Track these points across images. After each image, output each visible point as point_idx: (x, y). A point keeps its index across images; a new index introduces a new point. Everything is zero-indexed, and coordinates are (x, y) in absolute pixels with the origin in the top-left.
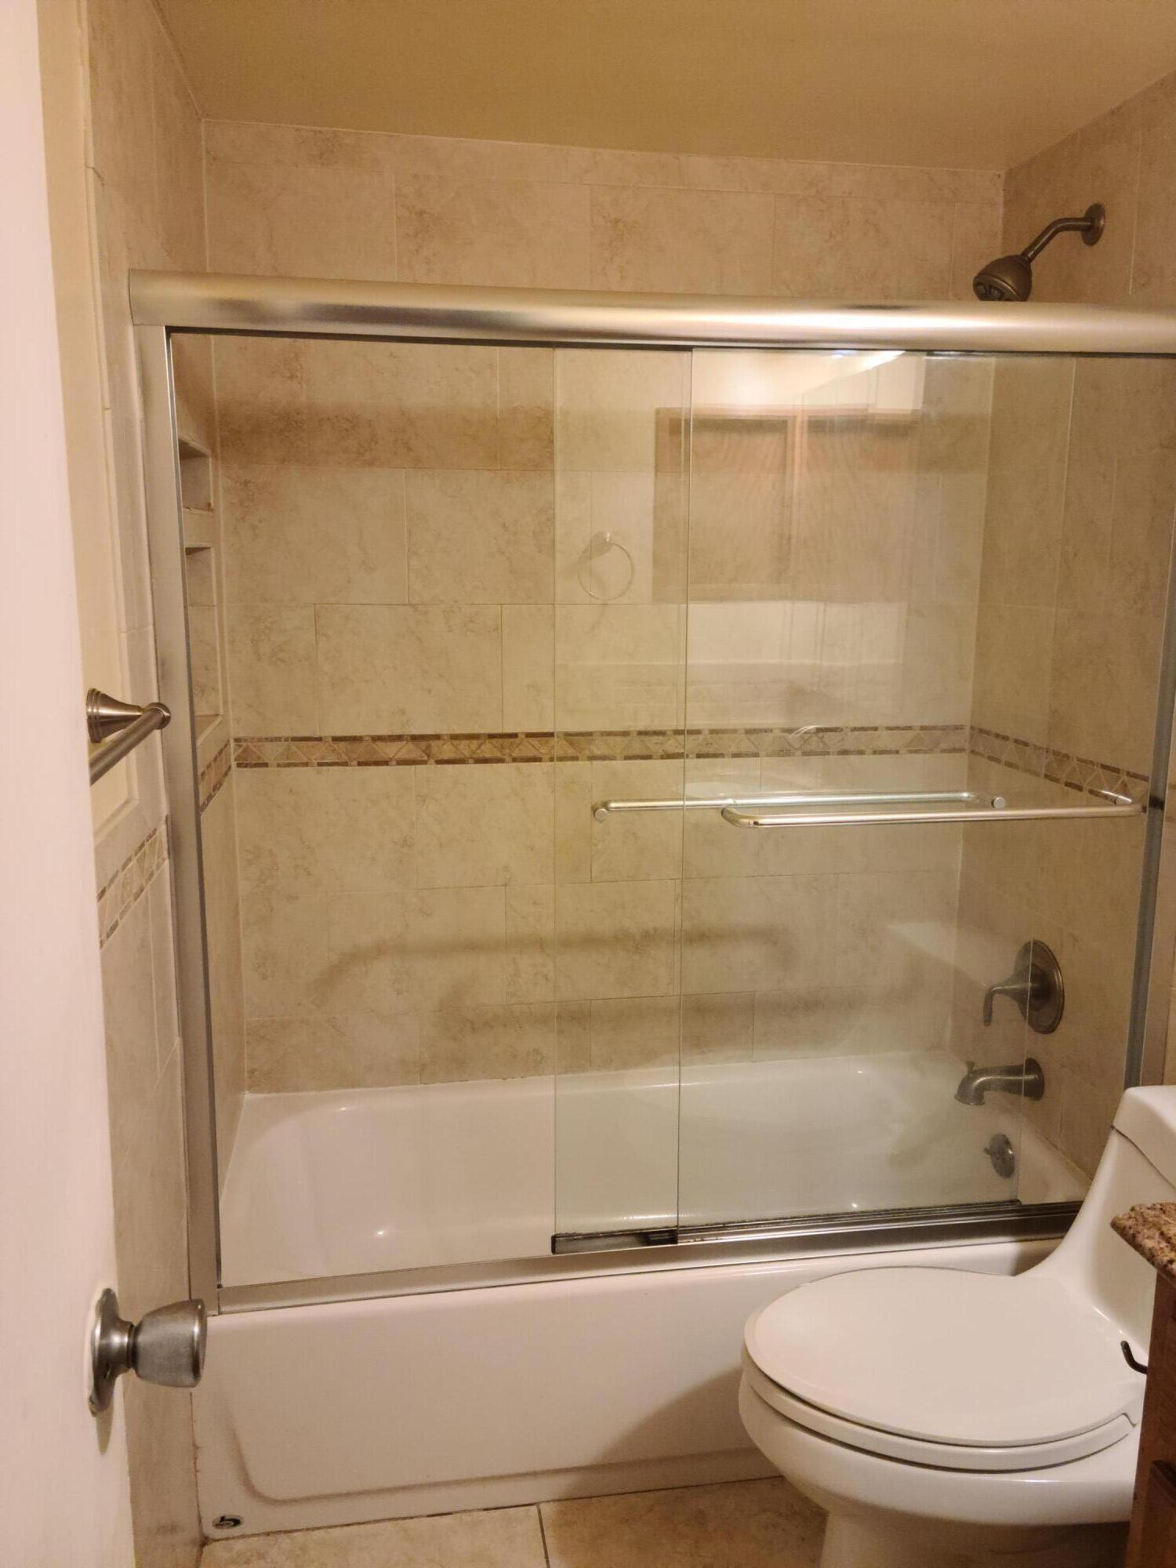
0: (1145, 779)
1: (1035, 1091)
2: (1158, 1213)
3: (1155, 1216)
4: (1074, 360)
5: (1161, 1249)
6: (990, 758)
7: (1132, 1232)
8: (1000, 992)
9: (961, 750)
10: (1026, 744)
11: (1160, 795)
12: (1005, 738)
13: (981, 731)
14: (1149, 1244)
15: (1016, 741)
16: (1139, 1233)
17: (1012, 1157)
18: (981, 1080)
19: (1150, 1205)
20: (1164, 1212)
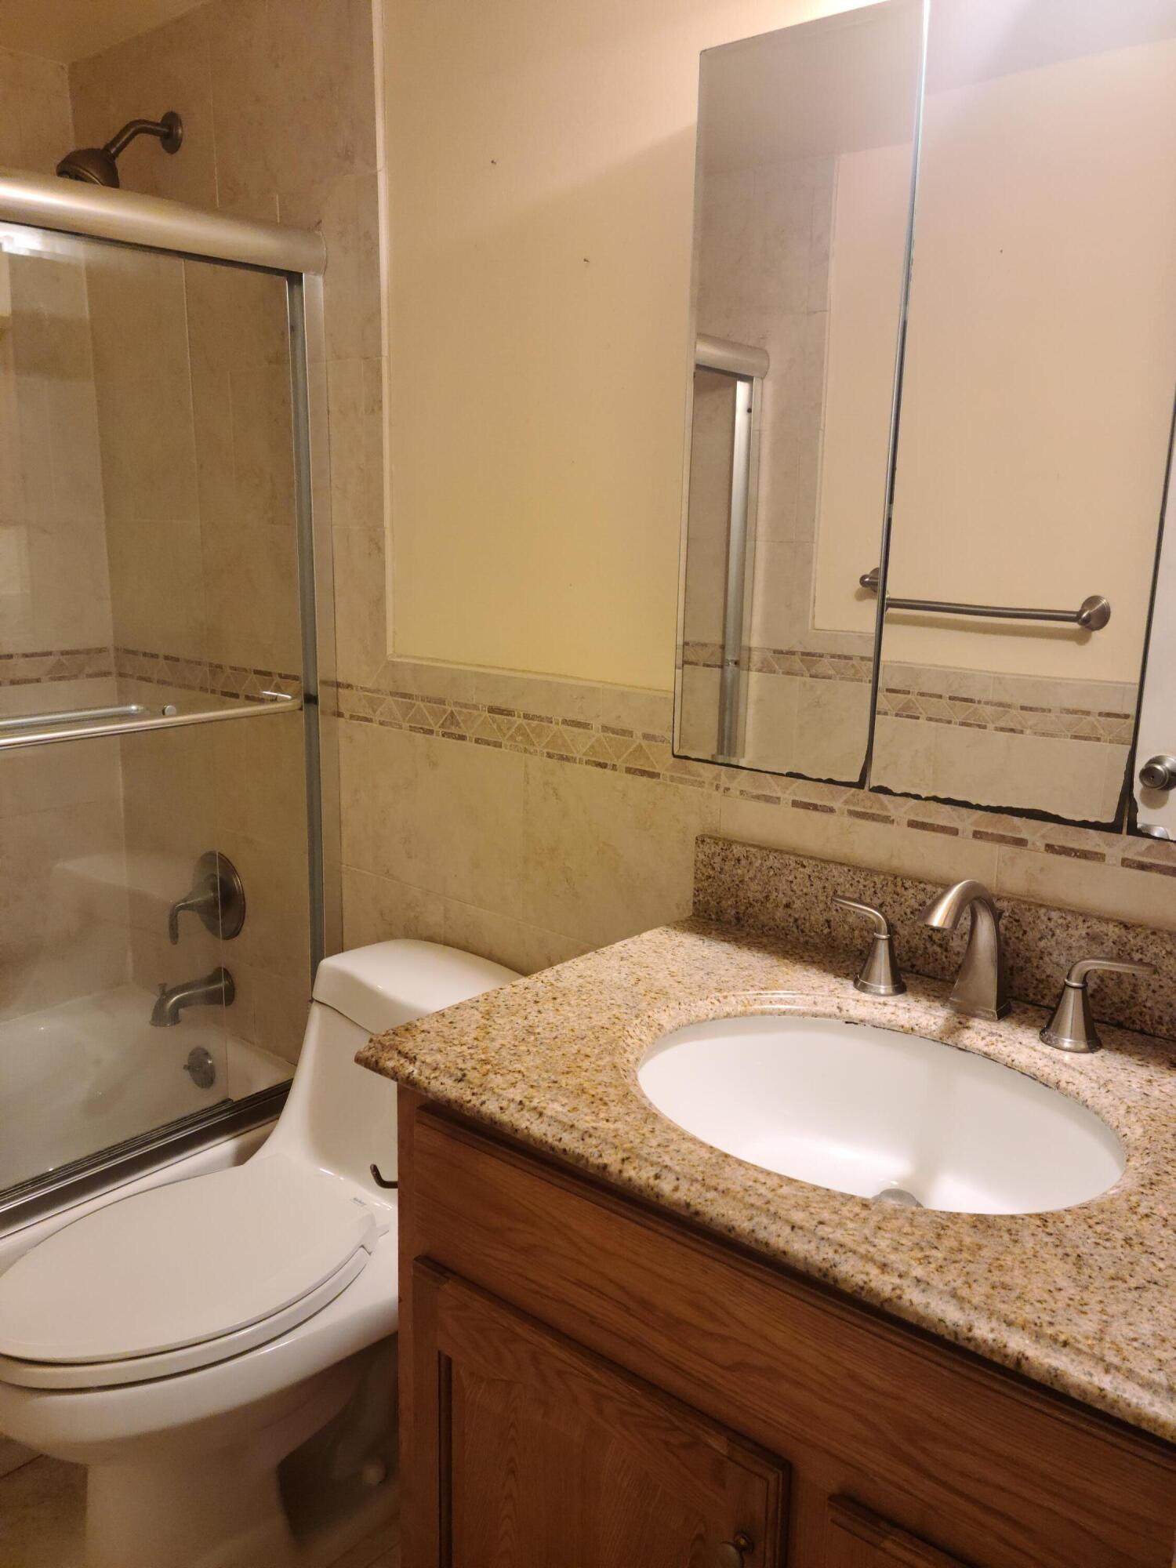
0: (296, 678)
1: (228, 996)
2: (392, 1037)
3: (391, 1040)
4: (181, 263)
5: (402, 1065)
6: (141, 678)
7: (374, 1059)
8: (182, 908)
9: (106, 674)
10: (177, 660)
11: (312, 692)
12: (154, 656)
13: (128, 651)
14: (390, 1064)
15: (166, 658)
16: (380, 1058)
17: (212, 1067)
18: (174, 999)
19: (384, 1033)
20: (397, 1035)
